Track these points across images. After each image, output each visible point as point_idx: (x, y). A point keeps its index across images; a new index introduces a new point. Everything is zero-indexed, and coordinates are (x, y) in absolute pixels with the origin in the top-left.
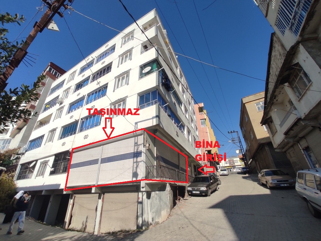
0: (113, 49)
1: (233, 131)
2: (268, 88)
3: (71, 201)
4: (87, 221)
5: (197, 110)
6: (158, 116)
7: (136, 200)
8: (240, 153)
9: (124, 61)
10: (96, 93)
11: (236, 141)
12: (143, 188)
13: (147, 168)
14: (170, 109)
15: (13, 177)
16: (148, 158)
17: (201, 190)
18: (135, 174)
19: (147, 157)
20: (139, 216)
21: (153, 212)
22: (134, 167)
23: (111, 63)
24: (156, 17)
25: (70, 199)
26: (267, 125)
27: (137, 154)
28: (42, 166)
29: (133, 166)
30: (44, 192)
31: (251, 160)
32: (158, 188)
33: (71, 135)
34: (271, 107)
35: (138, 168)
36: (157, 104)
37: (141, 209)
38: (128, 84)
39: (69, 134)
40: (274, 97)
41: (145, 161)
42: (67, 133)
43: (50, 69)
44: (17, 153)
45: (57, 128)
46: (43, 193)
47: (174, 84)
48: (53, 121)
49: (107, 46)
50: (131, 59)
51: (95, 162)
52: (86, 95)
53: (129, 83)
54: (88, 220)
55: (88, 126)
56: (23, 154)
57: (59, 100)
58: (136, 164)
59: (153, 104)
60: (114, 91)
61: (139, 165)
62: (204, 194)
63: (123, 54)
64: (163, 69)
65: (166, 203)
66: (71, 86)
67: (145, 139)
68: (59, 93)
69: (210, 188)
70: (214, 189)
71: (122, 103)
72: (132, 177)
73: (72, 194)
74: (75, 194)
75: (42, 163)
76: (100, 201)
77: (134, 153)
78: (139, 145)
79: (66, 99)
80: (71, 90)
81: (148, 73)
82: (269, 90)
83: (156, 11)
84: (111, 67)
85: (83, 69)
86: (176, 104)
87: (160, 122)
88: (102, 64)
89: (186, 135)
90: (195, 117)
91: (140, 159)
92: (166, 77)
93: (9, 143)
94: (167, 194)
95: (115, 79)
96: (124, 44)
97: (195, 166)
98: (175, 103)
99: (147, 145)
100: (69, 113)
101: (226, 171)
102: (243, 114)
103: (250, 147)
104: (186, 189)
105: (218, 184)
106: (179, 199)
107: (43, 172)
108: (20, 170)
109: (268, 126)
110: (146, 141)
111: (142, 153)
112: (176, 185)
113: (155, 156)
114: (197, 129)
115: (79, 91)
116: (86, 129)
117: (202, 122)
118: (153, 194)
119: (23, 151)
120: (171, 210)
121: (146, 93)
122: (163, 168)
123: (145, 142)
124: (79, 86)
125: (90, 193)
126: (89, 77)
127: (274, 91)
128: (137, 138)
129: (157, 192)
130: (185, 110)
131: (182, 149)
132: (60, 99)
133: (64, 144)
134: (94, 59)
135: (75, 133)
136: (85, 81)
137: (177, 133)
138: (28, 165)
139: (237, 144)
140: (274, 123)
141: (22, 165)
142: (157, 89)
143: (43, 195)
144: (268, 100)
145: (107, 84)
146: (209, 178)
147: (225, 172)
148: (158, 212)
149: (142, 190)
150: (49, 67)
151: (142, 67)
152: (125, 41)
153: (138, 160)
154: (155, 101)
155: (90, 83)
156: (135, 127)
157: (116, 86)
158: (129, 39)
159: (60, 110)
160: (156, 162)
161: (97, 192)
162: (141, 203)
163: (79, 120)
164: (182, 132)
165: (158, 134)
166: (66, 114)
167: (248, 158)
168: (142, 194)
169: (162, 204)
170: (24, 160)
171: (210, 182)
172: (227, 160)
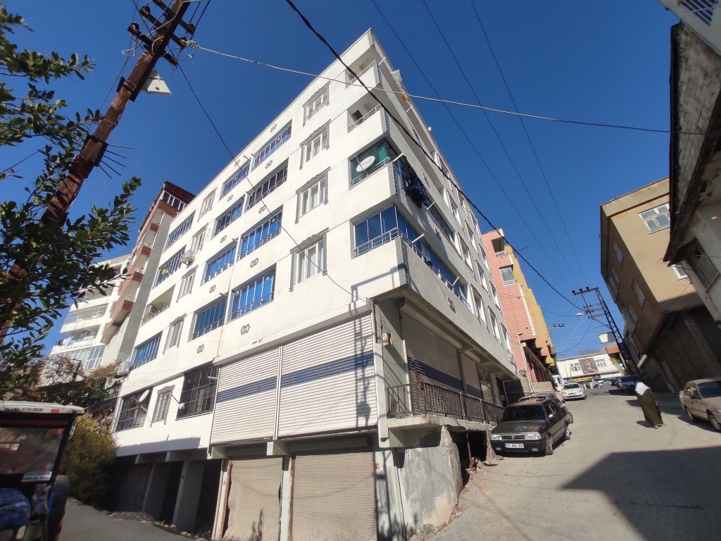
0: (287, 131)
1: (584, 289)
2: (679, 168)
3: (224, 476)
4: (261, 523)
5: (489, 248)
6: (403, 266)
7: (371, 471)
8: (610, 340)
9: (312, 153)
10: (259, 230)
11: (596, 313)
12: (384, 440)
13: (389, 390)
14: (428, 248)
15: (108, 425)
16: (389, 367)
17: (527, 438)
18: (363, 410)
19: (387, 365)
20: (380, 510)
21: (414, 501)
22: (359, 391)
23: (286, 162)
24: (373, 46)
25: (222, 472)
26: (684, 262)
27: (363, 360)
28: (161, 398)
29: (356, 390)
30: (168, 454)
31: (644, 357)
32: (421, 439)
33: (214, 327)
34: (693, 214)
35: (367, 393)
36: (399, 238)
37: (384, 492)
38: (326, 202)
39: (210, 327)
40: (700, 187)
41: (383, 375)
42: (206, 324)
43: (166, 196)
44: (115, 374)
45: (185, 315)
46: (167, 459)
47: (431, 190)
48: (177, 301)
49: (274, 128)
50: (328, 147)
51: (267, 384)
52: (239, 240)
53: (329, 199)
54: (265, 520)
55: (248, 305)
56: (126, 375)
57: (186, 256)
58: (362, 383)
59: (387, 240)
60: (297, 222)
61: (371, 385)
62: (535, 450)
63: (308, 138)
64: (404, 157)
65: (444, 477)
66: (207, 224)
67: (378, 322)
68: (185, 240)
69: (549, 434)
70: (559, 434)
71: (317, 245)
72: (356, 415)
73: (225, 459)
74: (232, 458)
75: (161, 393)
76: (287, 474)
77: (355, 359)
78: (366, 338)
79: (199, 251)
80: (207, 231)
81: (370, 171)
82: (682, 171)
83: (372, 33)
84: (286, 172)
85: (229, 185)
86: (441, 235)
87: (411, 280)
88: (266, 168)
89: (472, 307)
90: (486, 263)
91: (371, 372)
92: (411, 174)
93: (101, 355)
94: (444, 452)
95: (297, 196)
96: (310, 116)
97: (499, 381)
98: (438, 235)
99: (385, 337)
100: (207, 280)
101: (580, 389)
102: (608, 244)
103: (636, 325)
104: (488, 439)
105: (567, 423)
106: (475, 466)
107: (164, 412)
108: (122, 410)
109: (688, 266)
110: (382, 328)
111: (375, 356)
112: (463, 431)
113: (406, 361)
114: (494, 290)
115: (223, 231)
116: (243, 313)
117: (503, 275)
118: (409, 454)
119: (125, 368)
120: (459, 494)
121: (369, 216)
122: (427, 390)
123: (379, 329)
124: (223, 221)
125: (264, 456)
126: (242, 198)
127: (699, 171)
128: (360, 321)
129: (420, 450)
130: (463, 248)
131: (465, 339)
132: (187, 254)
133: (200, 349)
134: (249, 161)
135: (221, 324)
136: (235, 209)
137: (451, 302)
138: (136, 398)
139: (599, 318)
140: (706, 254)
141: (126, 398)
142: (394, 205)
143: (168, 463)
144: (682, 197)
145: (281, 208)
146: (544, 408)
147: (577, 392)
148: (426, 501)
149: (382, 445)
150: (164, 191)
151: (355, 158)
152: (311, 111)
153: (366, 373)
154: (392, 232)
155: (245, 211)
156: (352, 295)
157: (302, 210)
158: (318, 105)
159: (189, 278)
160: (407, 375)
161: (279, 454)
162: (383, 477)
163: (227, 294)
164: (461, 300)
165: (406, 308)
166: (202, 284)
167: (634, 354)
168: (384, 454)
169: (434, 480)
170: (127, 387)
171: (547, 419)
172: (576, 361)
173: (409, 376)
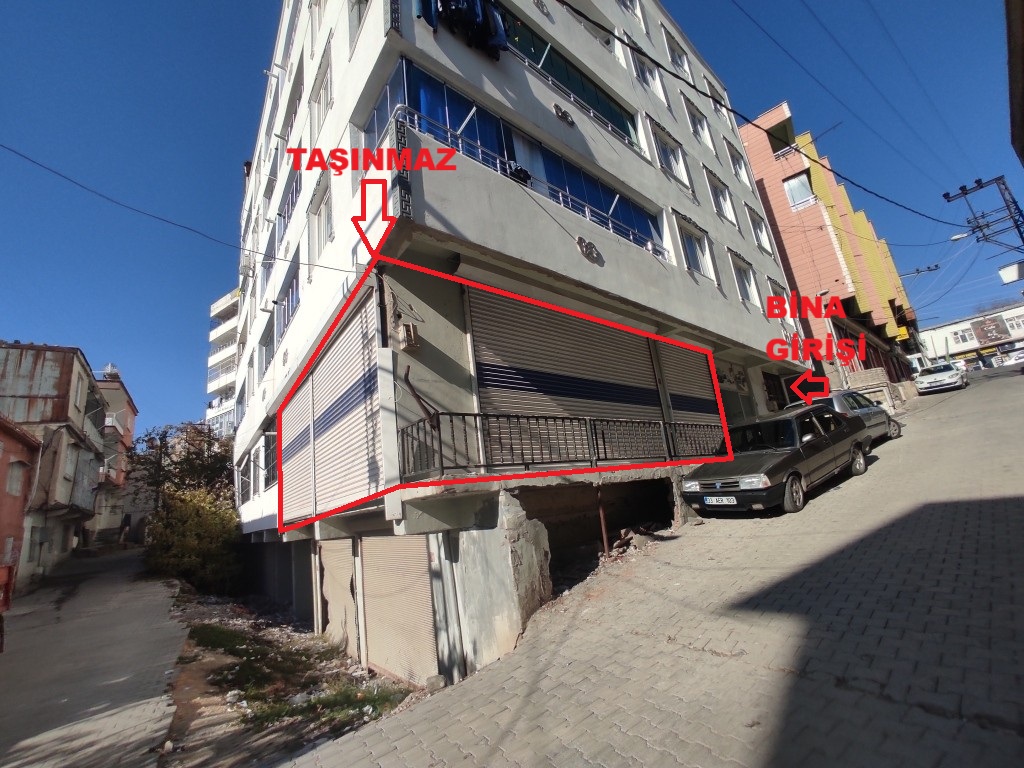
1: (971, 185)
3: (316, 560)
5: (759, 147)
6: (399, 181)
7: (426, 564)
11: (996, 227)
14: (538, 146)
17: (743, 487)
18: (373, 470)
20: (438, 624)
21: (472, 617)
22: (369, 438)
25: (313, 555)
27: (368, 384)
28: (255, 465)
29: (367, 436)
32: (476, 514)
33: (271, 360)
35: (376, 440)
36: (394, 123)
38: (331, 102)
41: (392, 406)
51: (306, 437)
53: (334, 94)
56: (234, 437)
58: (371, 424)
61: (378, 427)
62: (758, 506)
69: (797, 475)
70: (831, 469)
73: (313, 539)
75: (255, 458)
76: (358, 563)
77: (364, 381)
78: (371, 340)
87: (425, 206)
89: (671, 252)
91: (377, 401)
94: (502, 540)
95: (310, 111)
98: (564, 116)
99: (402, 333)
104: (675, 490)
106: (627, 544)
111: (379, 372)
112: (582, 489)
113: (472, 371)
117: (791, 191)
118: (463, 540)
120: (528, 613)
121: (376, 101)
128: (366, 311)
129: (474, 533)
130: (662, 145)
133: (264, 395)
135: (273, 353)
137: (589, 246)
139: (1000, 238)
142: (403, 58)
146: (795, 426)
147: (948, 379)
148: (485, 620)
153: (373, 405)
159: (253, 295)
160: (475, 398)
162: (439, 575)
163: (274, 308)
169: (492, 586)
170: (237, 450)
171: (798, 445)
172: (967, 325)
173: (480, 398)
